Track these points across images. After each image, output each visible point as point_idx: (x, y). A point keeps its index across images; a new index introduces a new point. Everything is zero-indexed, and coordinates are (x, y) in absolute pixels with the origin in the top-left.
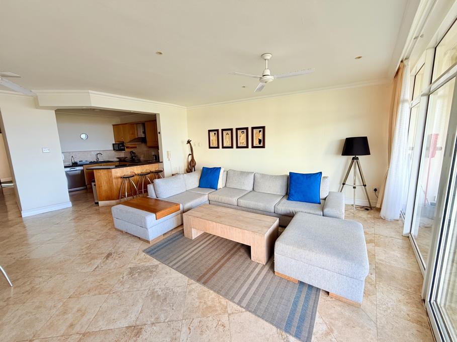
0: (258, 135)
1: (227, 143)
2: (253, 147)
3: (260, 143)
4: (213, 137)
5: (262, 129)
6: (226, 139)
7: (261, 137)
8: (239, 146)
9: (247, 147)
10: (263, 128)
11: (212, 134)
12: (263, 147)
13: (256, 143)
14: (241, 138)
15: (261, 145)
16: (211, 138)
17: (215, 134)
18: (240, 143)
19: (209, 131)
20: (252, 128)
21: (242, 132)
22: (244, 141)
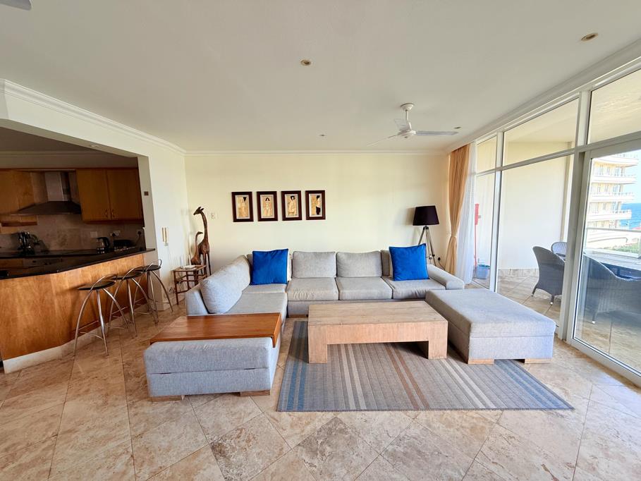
0: (315, 202)
1: (267, 211)
2: (308, 218)
3: (318, 213)
4: (241, 204)
5: (320, 195)
6: (264, 207)
7: (319, 205)
8: (287, 217)
9: (300, 218)
10: (323, 192)
11: (239, 199)
12: (323, 218)
13: (313, 213)
14: (290, 206)
15: (321, 215)
16: (238, 205)
17: (245, 198)
18: (289, 213)
19: (234, 194)
20: (306, 191)
21: (291, 197)
22: (294, 210)
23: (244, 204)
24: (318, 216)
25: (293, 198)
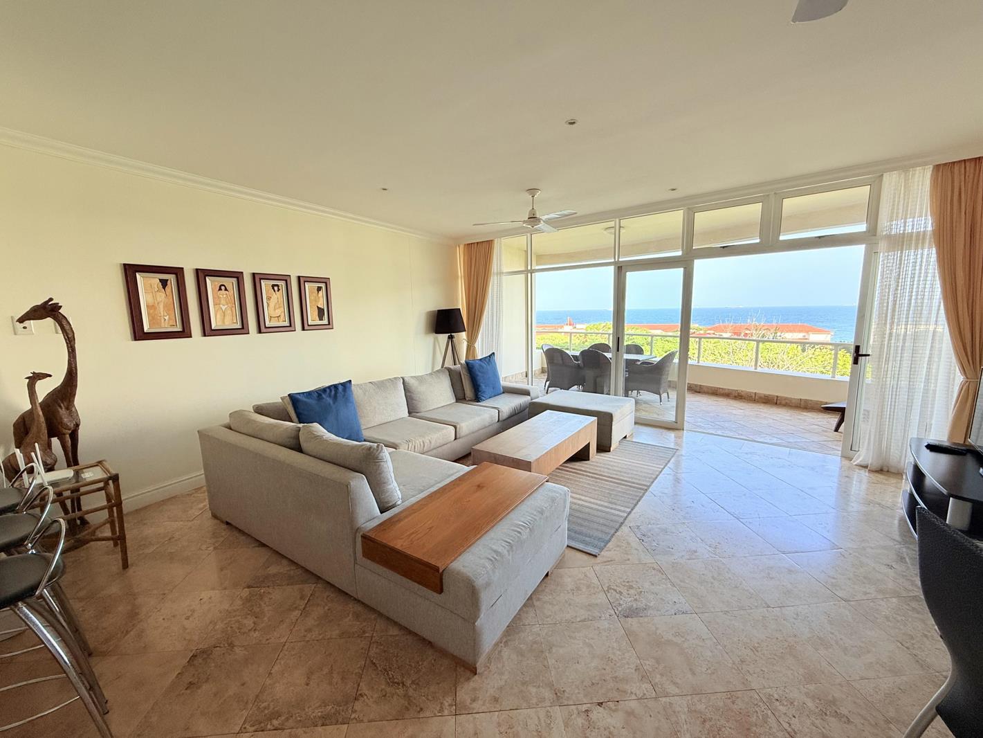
0: (314, 300)
1: (224, 314)
2: (306, 327)
4: (155, 295)
6: (217, 304)
7: (322, 303)
8: (266, 325)
9: (290, 328)
10: (326, 281)
11: (146, 283)
12: (330, 326)
13: (312, 317)
14: (272, 304)
15: (325, 322)
17: (164, 283)
18: (271, 317)
19: (130, 270)
20: (299, 277)
21: (273, 286)
22: (279, 312)
23: (161, 296)
24: (321, 322)
25: (276, 288)
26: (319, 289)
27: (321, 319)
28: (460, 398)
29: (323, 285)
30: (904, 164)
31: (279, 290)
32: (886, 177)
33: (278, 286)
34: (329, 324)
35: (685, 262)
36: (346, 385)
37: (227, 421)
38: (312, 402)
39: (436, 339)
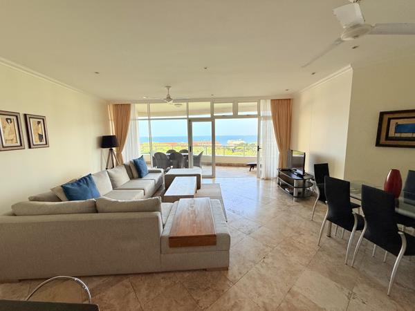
0: (35, 129)
7: (41, 131)
8: (4, 145)
10: (43, 118)
13: (36, 140)
14: (7, 131)
15: (44, 143)
18: (7, 140)
20: (25, 115)
21: (7, 119)
22: (12, 136)
24: (41, 143)
25: (9, 121)
26: (39, 123)
27: (41, 141)
28: (132, 178)
29: (41, 121)
30: (265, 98)
31: (11, 122)
32: (262, 101)
33: (10, 119)
34: (46, 144)
35: (212, 119)
36: (89, 176)
37: (10, 210)
38: (76, 188)
39: (102, 151)
